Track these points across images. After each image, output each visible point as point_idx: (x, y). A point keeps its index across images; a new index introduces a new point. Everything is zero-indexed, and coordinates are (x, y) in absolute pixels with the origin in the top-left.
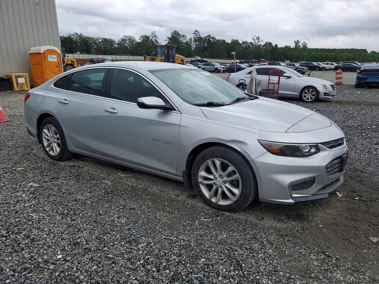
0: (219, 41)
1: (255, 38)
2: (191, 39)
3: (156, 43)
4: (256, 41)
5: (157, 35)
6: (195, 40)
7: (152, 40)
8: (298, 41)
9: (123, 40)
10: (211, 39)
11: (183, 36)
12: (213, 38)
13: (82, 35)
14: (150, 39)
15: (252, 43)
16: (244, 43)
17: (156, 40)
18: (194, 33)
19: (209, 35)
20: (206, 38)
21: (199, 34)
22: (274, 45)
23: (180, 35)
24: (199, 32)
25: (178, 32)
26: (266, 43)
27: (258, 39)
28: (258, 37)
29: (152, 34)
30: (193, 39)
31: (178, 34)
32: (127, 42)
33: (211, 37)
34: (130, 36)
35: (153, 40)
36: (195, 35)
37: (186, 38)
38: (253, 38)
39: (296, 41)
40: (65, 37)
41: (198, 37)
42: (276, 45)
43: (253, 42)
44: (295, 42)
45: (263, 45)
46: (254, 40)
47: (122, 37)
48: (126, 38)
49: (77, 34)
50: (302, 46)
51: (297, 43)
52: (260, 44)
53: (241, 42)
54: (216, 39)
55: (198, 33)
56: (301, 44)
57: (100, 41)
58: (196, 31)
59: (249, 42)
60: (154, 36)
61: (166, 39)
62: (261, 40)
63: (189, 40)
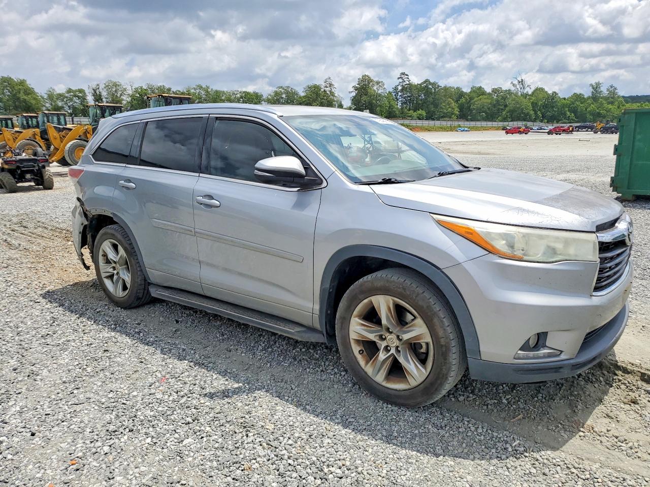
0: (446, 89)
1: (516, 82)
2: (396, 88)
3: (331, 97)
4: (518, 87)
5: (333, 83)
6: (404, 89)
7: (325, 91)
8: (598, 84)
9: (276, 93)
10: (430, 87)
11: (378, 83)
12: (434, 84)
13: (208, 87)
14: (322, 90)
15: (510, 90)
16: (495, 91)
17: (331, 92)
18: (399, 78)
19: (426, 81)
20: (421, 84)
21: (408, 78)
22: (550, 92)
23: (372, 81)
24: (407, 75)
25: (369, 77)
26: (535, 91)
27: (522, 84)
28: (522, 80)
29: (326, 81)
30: (400, 88)
31: (370, 80)
32: (284, 96)
33: (430, 83)
34: (287, 87)
35: (328, 92)
36: (401, 80)
37: (385, 87)
38: (512, 83)
40: (181, 91)
41: (406, 85)
42: (555, 94)
43: (513, 89)
45: (530, 93)
46: (514, 85)
47: (275, 90)
48: (282, 90)
49: (201, 87)
50: (608, 92)
51: (596, 87)
52: (525, 92)
53: (488, 90)
54: (439, 86)
55: (406, 77)
56: (604, 90)
57: (238, 96)
58: (403, 74)
59: (504, 89)
60: (328, 86)
61: (352, 89)
62: (526, 86)
63: (391, 90)
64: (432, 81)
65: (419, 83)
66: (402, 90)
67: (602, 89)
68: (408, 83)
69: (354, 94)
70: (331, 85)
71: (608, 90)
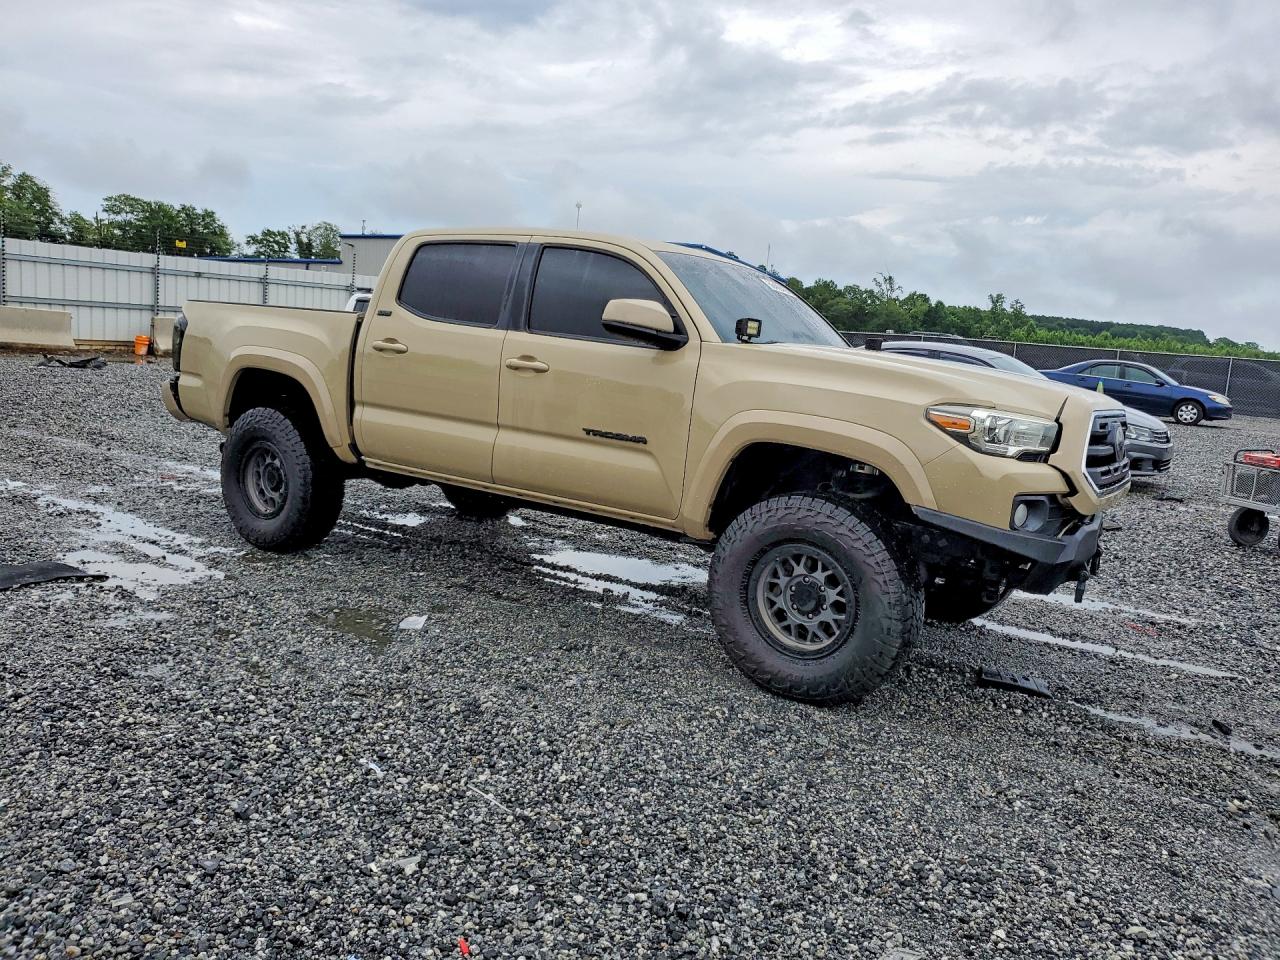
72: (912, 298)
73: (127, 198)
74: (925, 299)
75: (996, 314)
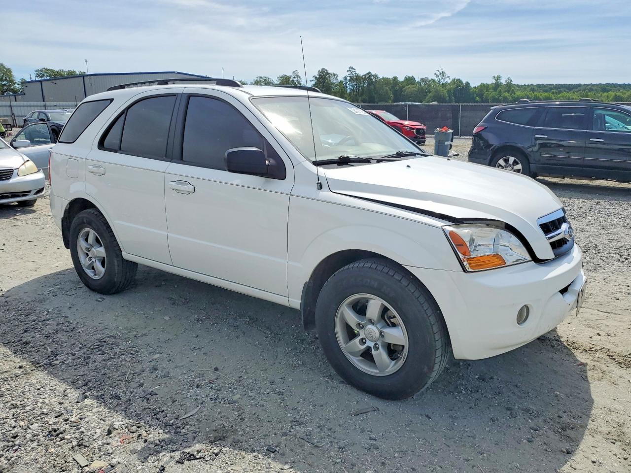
0: (386, 80)
1: (438, 73)
2: (345, 78)
4: (440, 77)
5: (300, 75)
6: (352, 79)
7: (293, 80)
8: (499, 77)
9: (257, 82)
10: (372, 77)
11: (334, 75)
12: (375, 76)
14: (291, 80)
15: (434, 80)
16: (423, 80)
17: (298, 82)
18: (348, 71)
19: (369, 73)
20: (365, 75)
21: (355, 72)
22: (464, 82)
23: (329, 74)
24: (354, 69)
25: (326, 70)
26: (453, 80)
27: (443, 75)
28: (443, 72)
29: (294, 73)
30: (349, 78)
31: (328, 73)
33: (372, 75)
34: (266, 77)
35: (295, 82)
36: (349, 73)
37: (338, 78)
38: (436, 74)
39: (496, 76)
42: (468, 84)
43: (436, 79)
44: (494, 77)
45: (449, 81)
46: (437, 76)
47: (255, 79)
48: (261, 80)
50: (506, 83)
51: (498, 79)
52: (445, 81)
53: (417, 80)
54: (378, 77)
56: (503, 81)
58: (351, 68)
59: (430, 79)
60: (296, 76)
61: (312, 79)
62: (446, 76)
63: (342, 79)
64: (373, 73)
65: (364, 74)
66: (350, 80)
67: (501, 81)
68: (354, 75)
69: (314, 83)
70: (298, 76)
71: (506, 81)
72: (454, 81)
73: (46, 70)
74: (459, 81)
75: (497, 86)
